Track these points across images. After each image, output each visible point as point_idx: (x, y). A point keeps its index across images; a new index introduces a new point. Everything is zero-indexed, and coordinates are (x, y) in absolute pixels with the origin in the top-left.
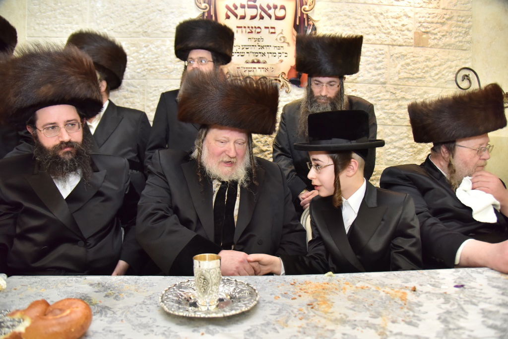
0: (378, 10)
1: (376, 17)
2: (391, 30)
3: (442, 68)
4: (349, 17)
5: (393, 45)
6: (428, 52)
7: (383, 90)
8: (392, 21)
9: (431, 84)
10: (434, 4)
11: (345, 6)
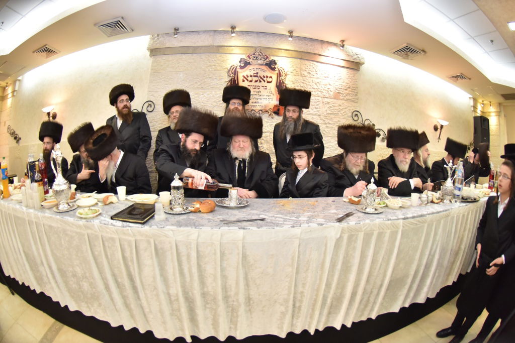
0: (316, 81)
1: (316, 84)
2: (323, 90)
3: (346, 110)
4: (303, 83)
5: (324, 97)
6: (340, 102)
7: (319, 118)
8: (323, 86)
9: (341, 117)
10: (342, 81)
11: (301, 78)
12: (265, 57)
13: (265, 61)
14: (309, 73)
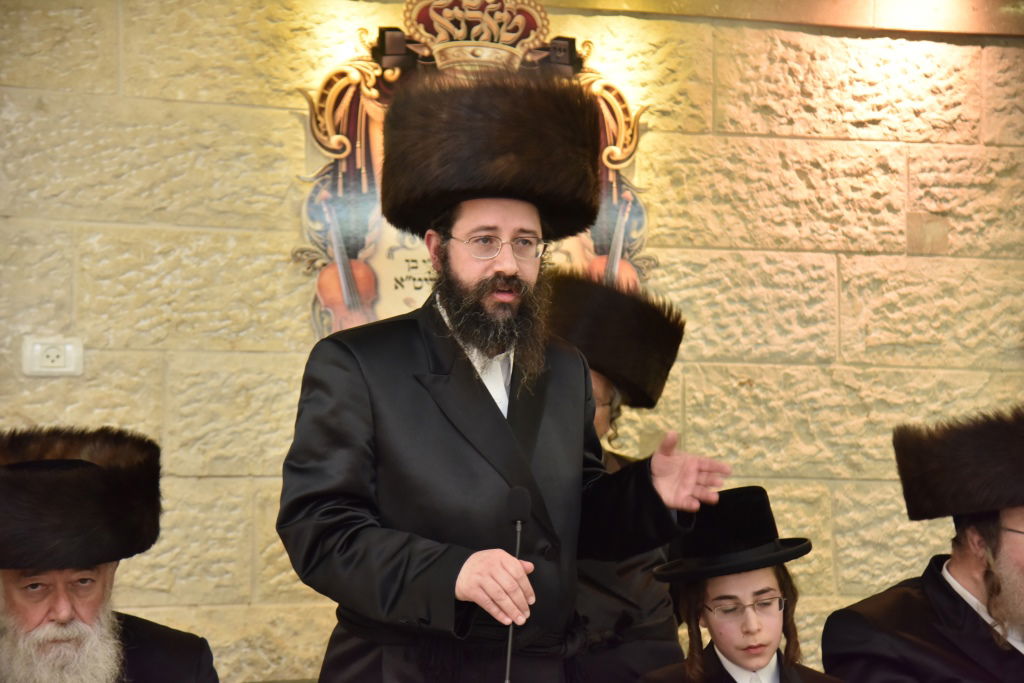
0: (805, 152)
1: (802, 174)
2: (843, 211)
3: (986, 315)
4: (729, 174)
5: (849, 253)
6: (946, 270)
7: (822, 378)
8: (845, 183)
9: (958, 361)
10: (965, 133)
11: (718, 144)
12: (519, 20)
13: (519, 51)
14: (766, 110)
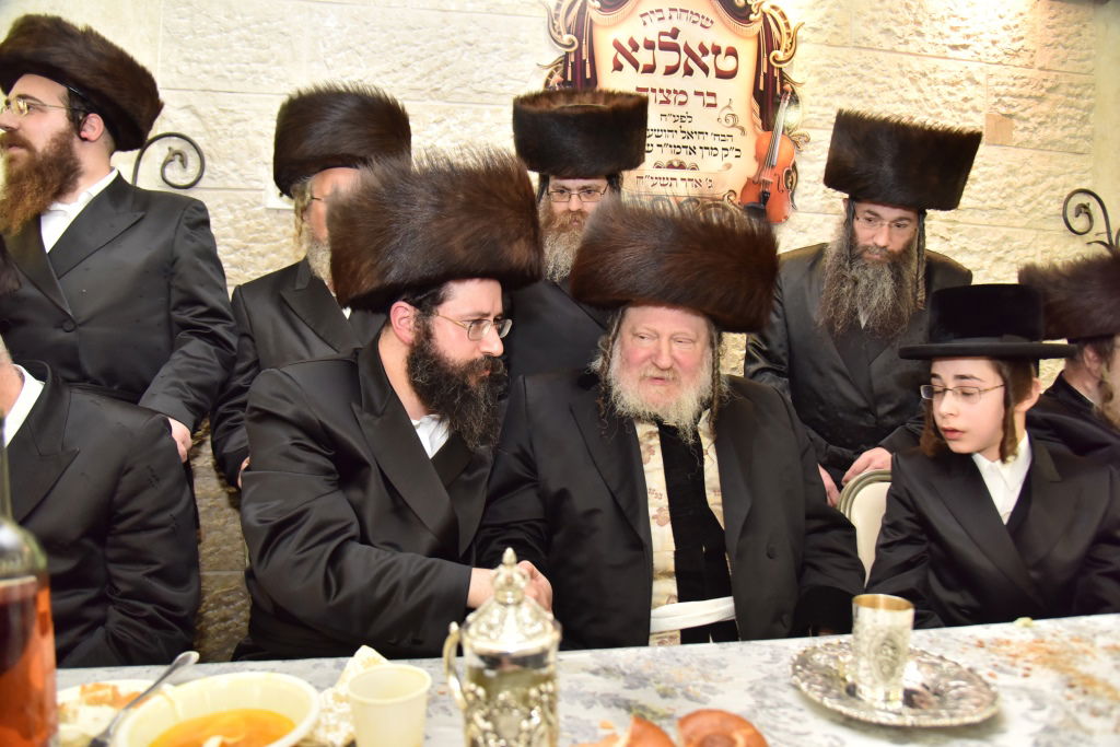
0: (916, 65)
1: (913, 80)
3: (1037, 190)
4: (861, 77)
6: (1011, 157)
8: (944, 89)
9: (1017, 223)
10: (1024, 59)
11: (854, 55)
14: (887, 31)
